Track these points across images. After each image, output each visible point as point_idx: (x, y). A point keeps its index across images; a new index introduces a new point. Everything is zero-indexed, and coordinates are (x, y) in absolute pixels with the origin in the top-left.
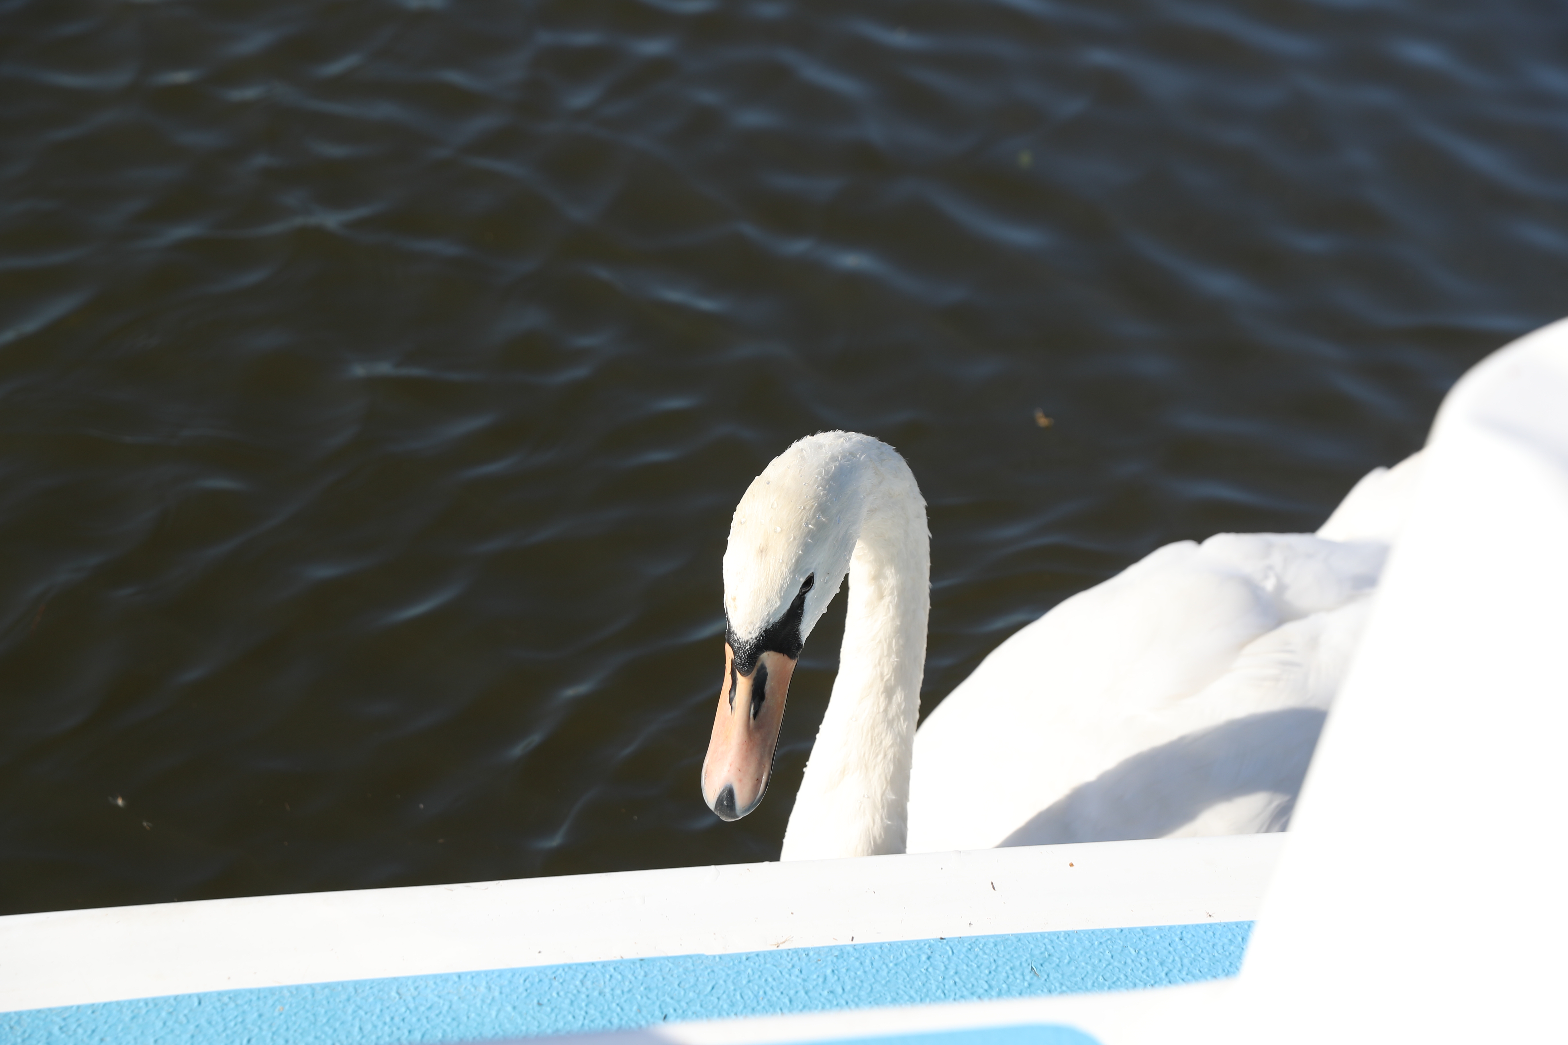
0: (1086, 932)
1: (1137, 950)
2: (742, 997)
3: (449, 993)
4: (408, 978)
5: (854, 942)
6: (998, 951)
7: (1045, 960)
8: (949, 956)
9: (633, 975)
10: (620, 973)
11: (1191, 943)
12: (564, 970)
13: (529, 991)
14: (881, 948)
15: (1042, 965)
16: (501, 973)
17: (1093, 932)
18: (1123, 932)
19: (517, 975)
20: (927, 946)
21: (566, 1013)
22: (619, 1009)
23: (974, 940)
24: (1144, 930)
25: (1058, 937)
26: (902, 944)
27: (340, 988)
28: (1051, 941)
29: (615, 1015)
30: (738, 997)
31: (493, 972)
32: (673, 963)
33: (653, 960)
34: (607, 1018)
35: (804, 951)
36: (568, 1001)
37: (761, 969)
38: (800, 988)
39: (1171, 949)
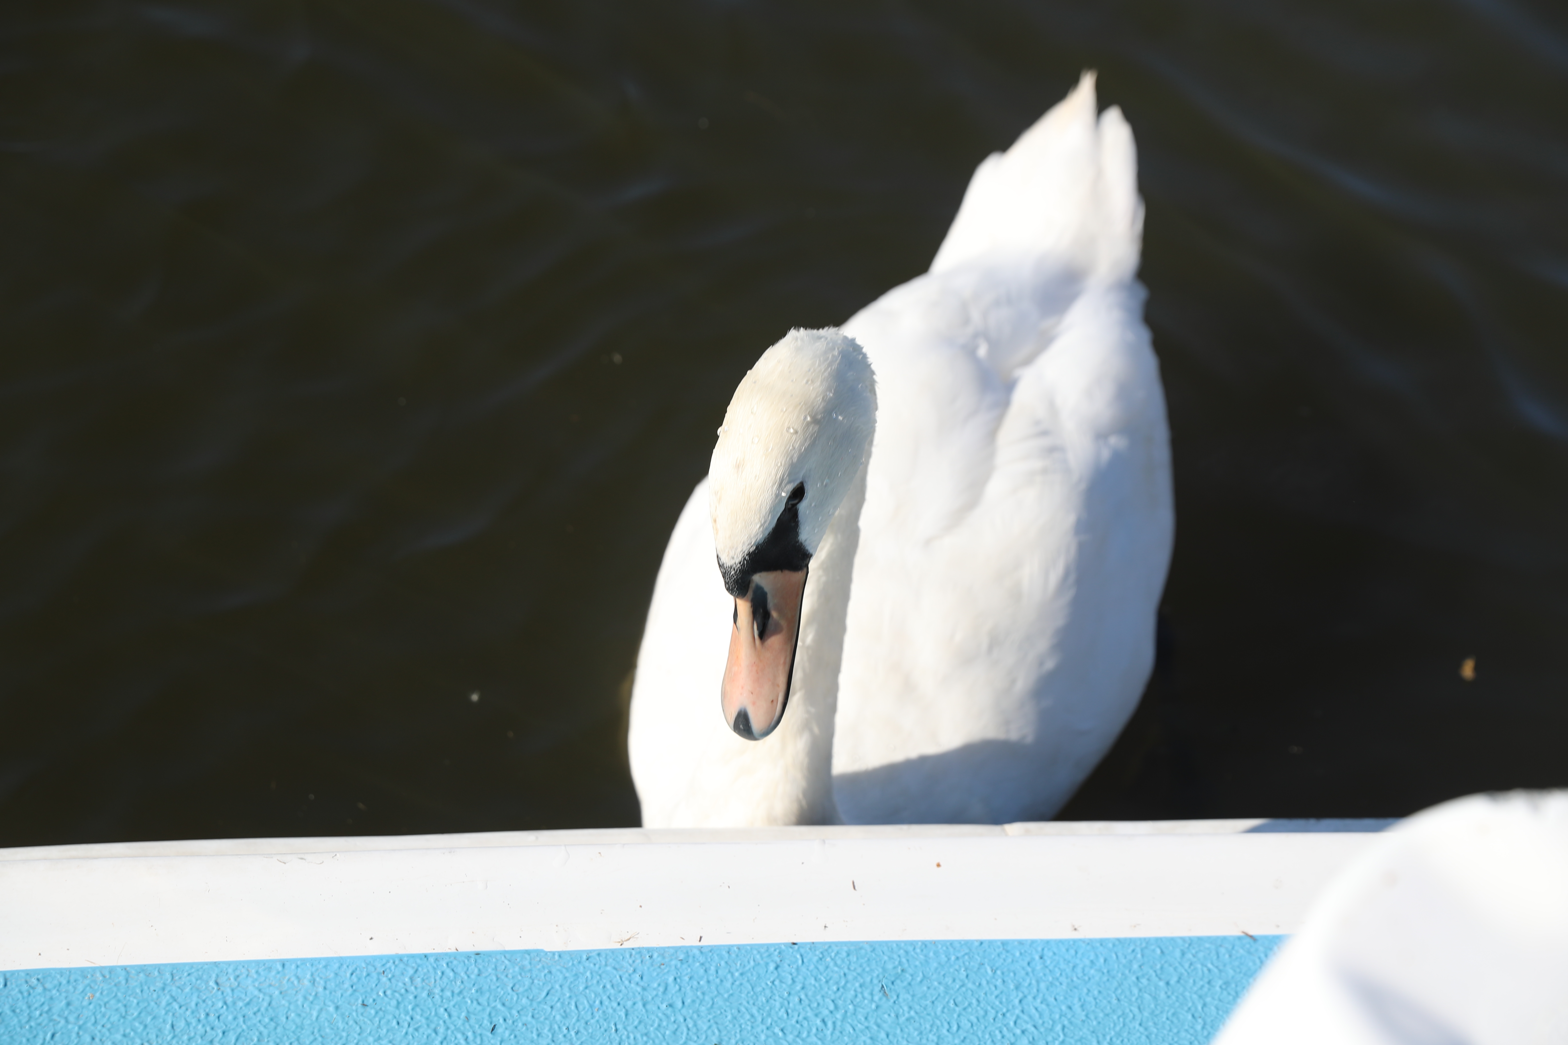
0: (944, 943)
1: (994, 968)
2: (576, 1007)
3: (270, 985)
4: (229, 964)
5: (701, 944)
6: (850, 963)
7: (898, 977)
8: (798, 966)
9: (466, 973)
10: (453, 970)
11: (1051, 962)
12: (394, 963)
13: (354, 987)
14: (728, 952)
15: (893, 983)
16: (328, 962)
17: (952, 943)
18: (983, 945)
19: (345, 966)
20: (776, 953)
21: (390, 1017)
22: (446, 1015)
23: (826, 947)
24: (1004, 943)
25: (914, 949)
26: (751, 949)
27: (156, 973)
28: (907, 952)
29: (441, 1022)
30: (573, 1007)
31: (319, 960)
32: (509, 961)
33: (489, 954)
34: (433, 1026)
35: (648, 952)
36: (394, 1003)
37: (600, 972)
38: (639, 998)
39: (1029, 969)
